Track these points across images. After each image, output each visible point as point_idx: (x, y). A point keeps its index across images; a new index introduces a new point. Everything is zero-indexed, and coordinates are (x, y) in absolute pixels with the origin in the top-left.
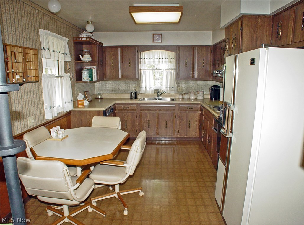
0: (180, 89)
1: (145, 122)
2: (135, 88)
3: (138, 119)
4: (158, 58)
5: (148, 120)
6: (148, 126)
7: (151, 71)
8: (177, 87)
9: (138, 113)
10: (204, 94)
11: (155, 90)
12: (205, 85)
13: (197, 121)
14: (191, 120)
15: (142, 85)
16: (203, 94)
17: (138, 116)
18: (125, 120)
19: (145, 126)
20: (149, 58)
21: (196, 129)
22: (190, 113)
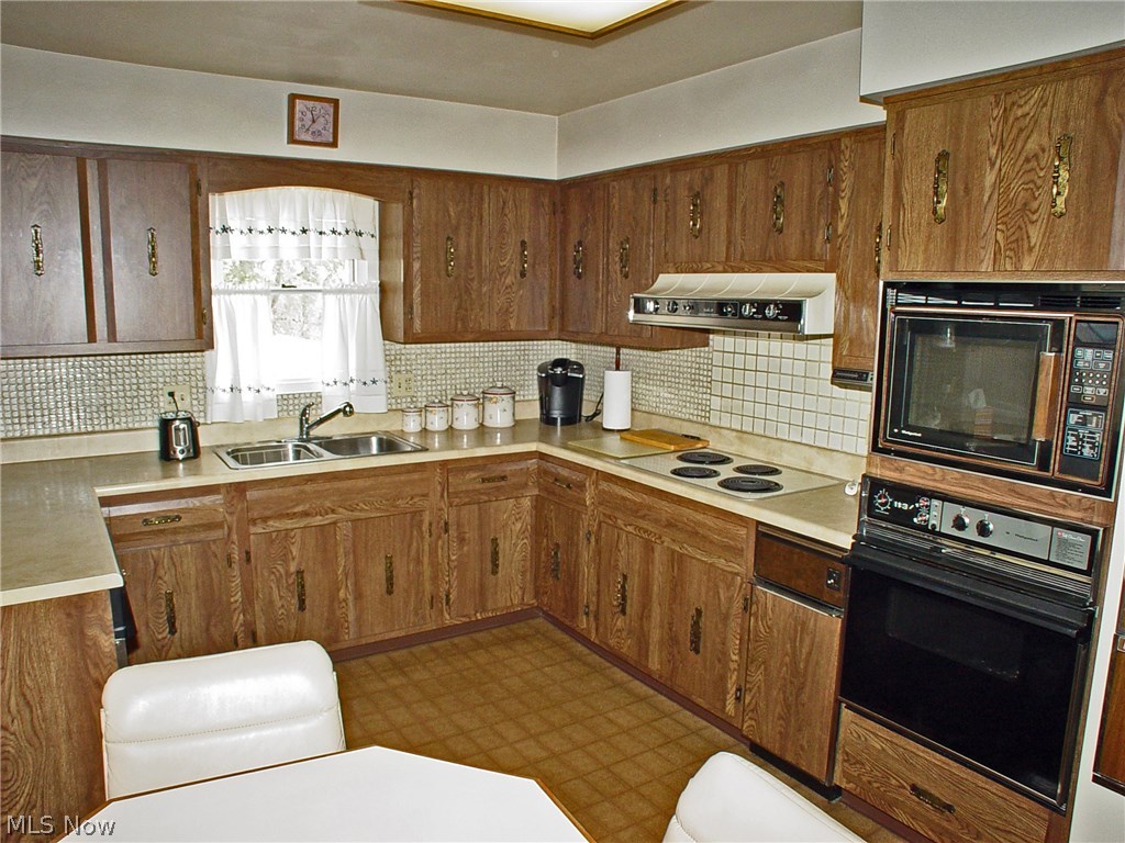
0: (404, 385)
1: (278, 581)
2: (171, 394)
3: (236, 572)
4: (298, 232)
5: (293, 569)
6: (295, 601)
7: (258, 297)
8: (391, 377)
9: (235, 537)
10: (517, 398)
11: (283, 398)
12: (507, 361)
13: (527, 534)
14: (500, 536)
15: (214, 378)
16: (511, 401)
17: (236, 556)
18: (165, 589)
19: (280, 604)
20: (250, 231)
21: (523, 574)
22: (495, 504)
